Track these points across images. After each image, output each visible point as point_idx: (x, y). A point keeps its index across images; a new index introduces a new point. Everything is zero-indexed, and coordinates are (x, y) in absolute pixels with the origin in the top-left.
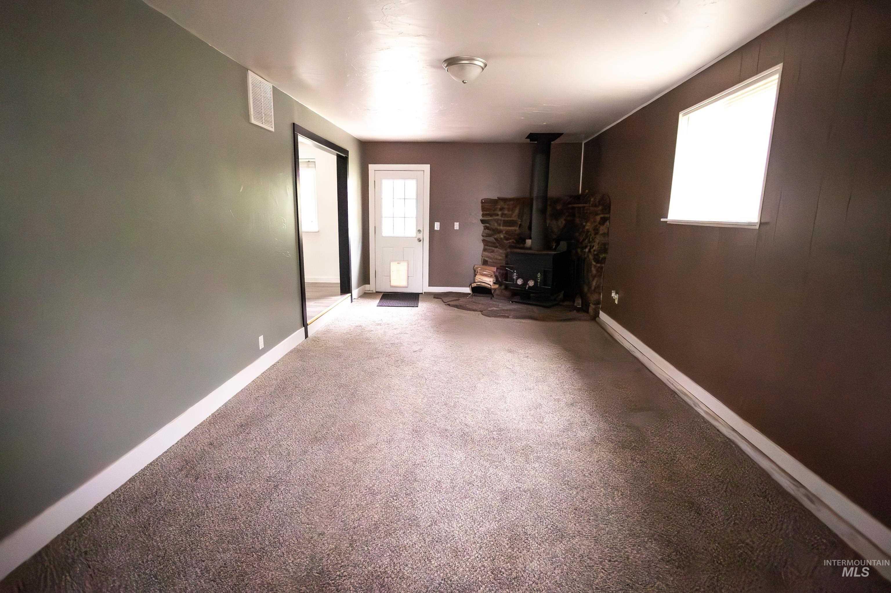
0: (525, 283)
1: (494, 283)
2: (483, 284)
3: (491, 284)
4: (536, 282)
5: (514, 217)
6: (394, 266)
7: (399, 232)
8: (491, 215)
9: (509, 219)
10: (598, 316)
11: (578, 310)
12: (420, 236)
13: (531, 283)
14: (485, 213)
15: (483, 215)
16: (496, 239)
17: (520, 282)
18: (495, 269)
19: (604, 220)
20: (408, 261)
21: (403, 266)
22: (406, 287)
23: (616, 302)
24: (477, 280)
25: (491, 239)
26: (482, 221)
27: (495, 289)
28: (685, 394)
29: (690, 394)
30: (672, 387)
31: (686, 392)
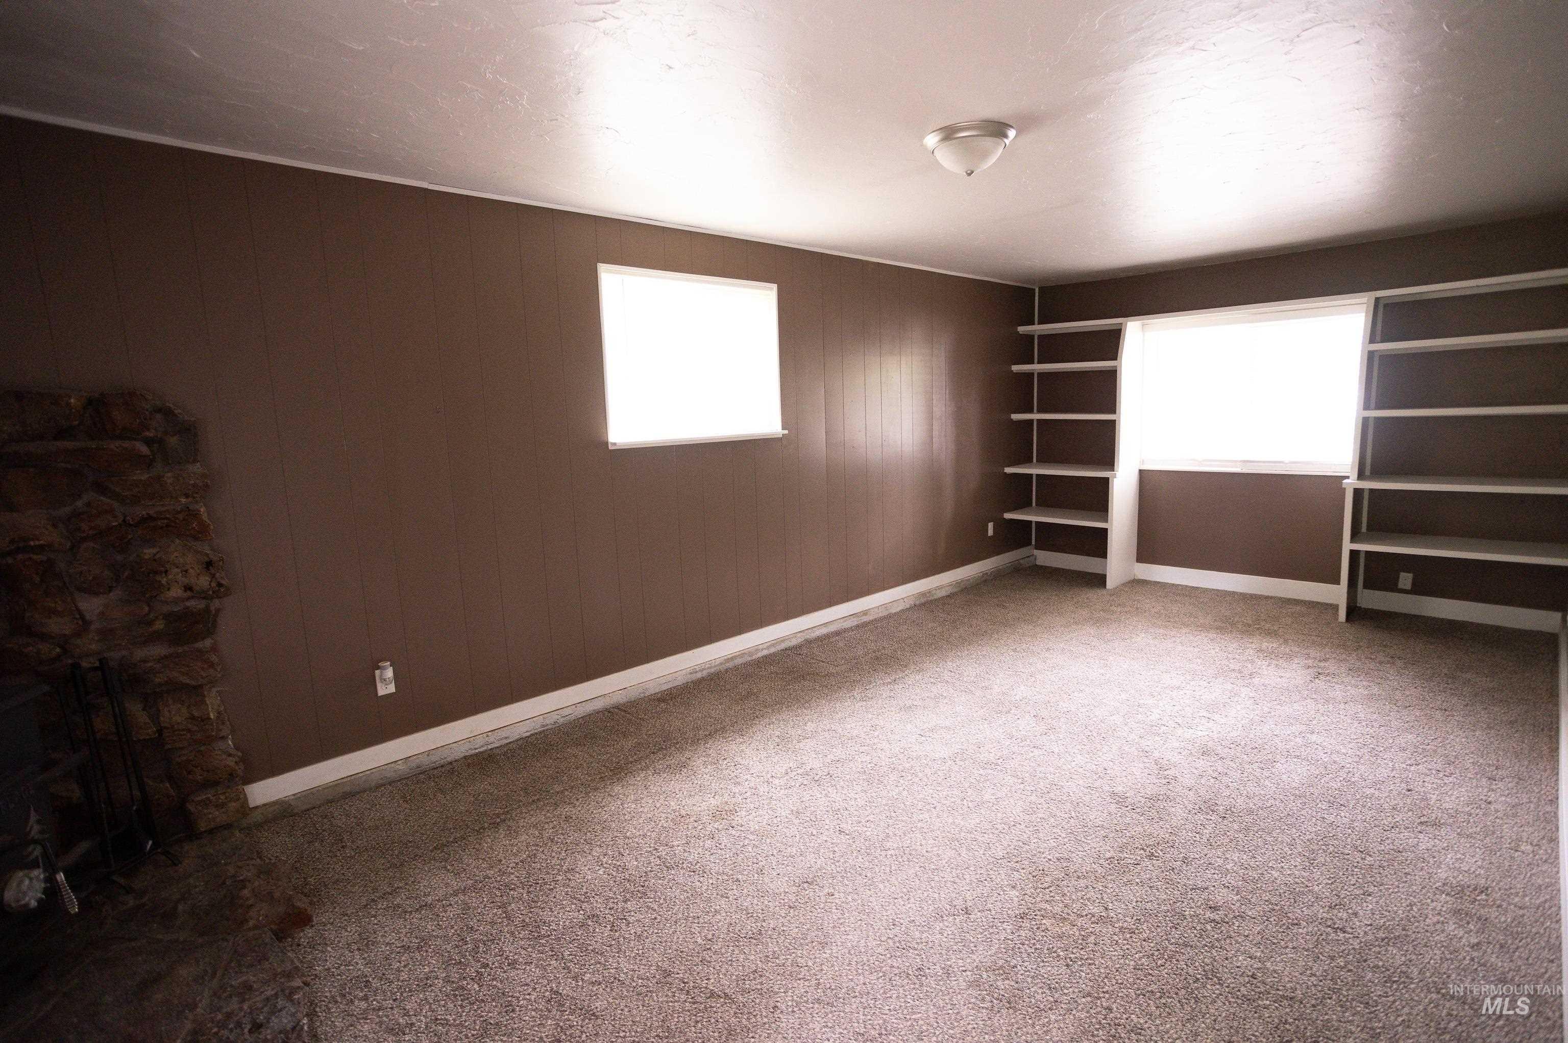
28: (732, 659)
29: (738, 654)
30: (705, 673)
31: (731, 656)
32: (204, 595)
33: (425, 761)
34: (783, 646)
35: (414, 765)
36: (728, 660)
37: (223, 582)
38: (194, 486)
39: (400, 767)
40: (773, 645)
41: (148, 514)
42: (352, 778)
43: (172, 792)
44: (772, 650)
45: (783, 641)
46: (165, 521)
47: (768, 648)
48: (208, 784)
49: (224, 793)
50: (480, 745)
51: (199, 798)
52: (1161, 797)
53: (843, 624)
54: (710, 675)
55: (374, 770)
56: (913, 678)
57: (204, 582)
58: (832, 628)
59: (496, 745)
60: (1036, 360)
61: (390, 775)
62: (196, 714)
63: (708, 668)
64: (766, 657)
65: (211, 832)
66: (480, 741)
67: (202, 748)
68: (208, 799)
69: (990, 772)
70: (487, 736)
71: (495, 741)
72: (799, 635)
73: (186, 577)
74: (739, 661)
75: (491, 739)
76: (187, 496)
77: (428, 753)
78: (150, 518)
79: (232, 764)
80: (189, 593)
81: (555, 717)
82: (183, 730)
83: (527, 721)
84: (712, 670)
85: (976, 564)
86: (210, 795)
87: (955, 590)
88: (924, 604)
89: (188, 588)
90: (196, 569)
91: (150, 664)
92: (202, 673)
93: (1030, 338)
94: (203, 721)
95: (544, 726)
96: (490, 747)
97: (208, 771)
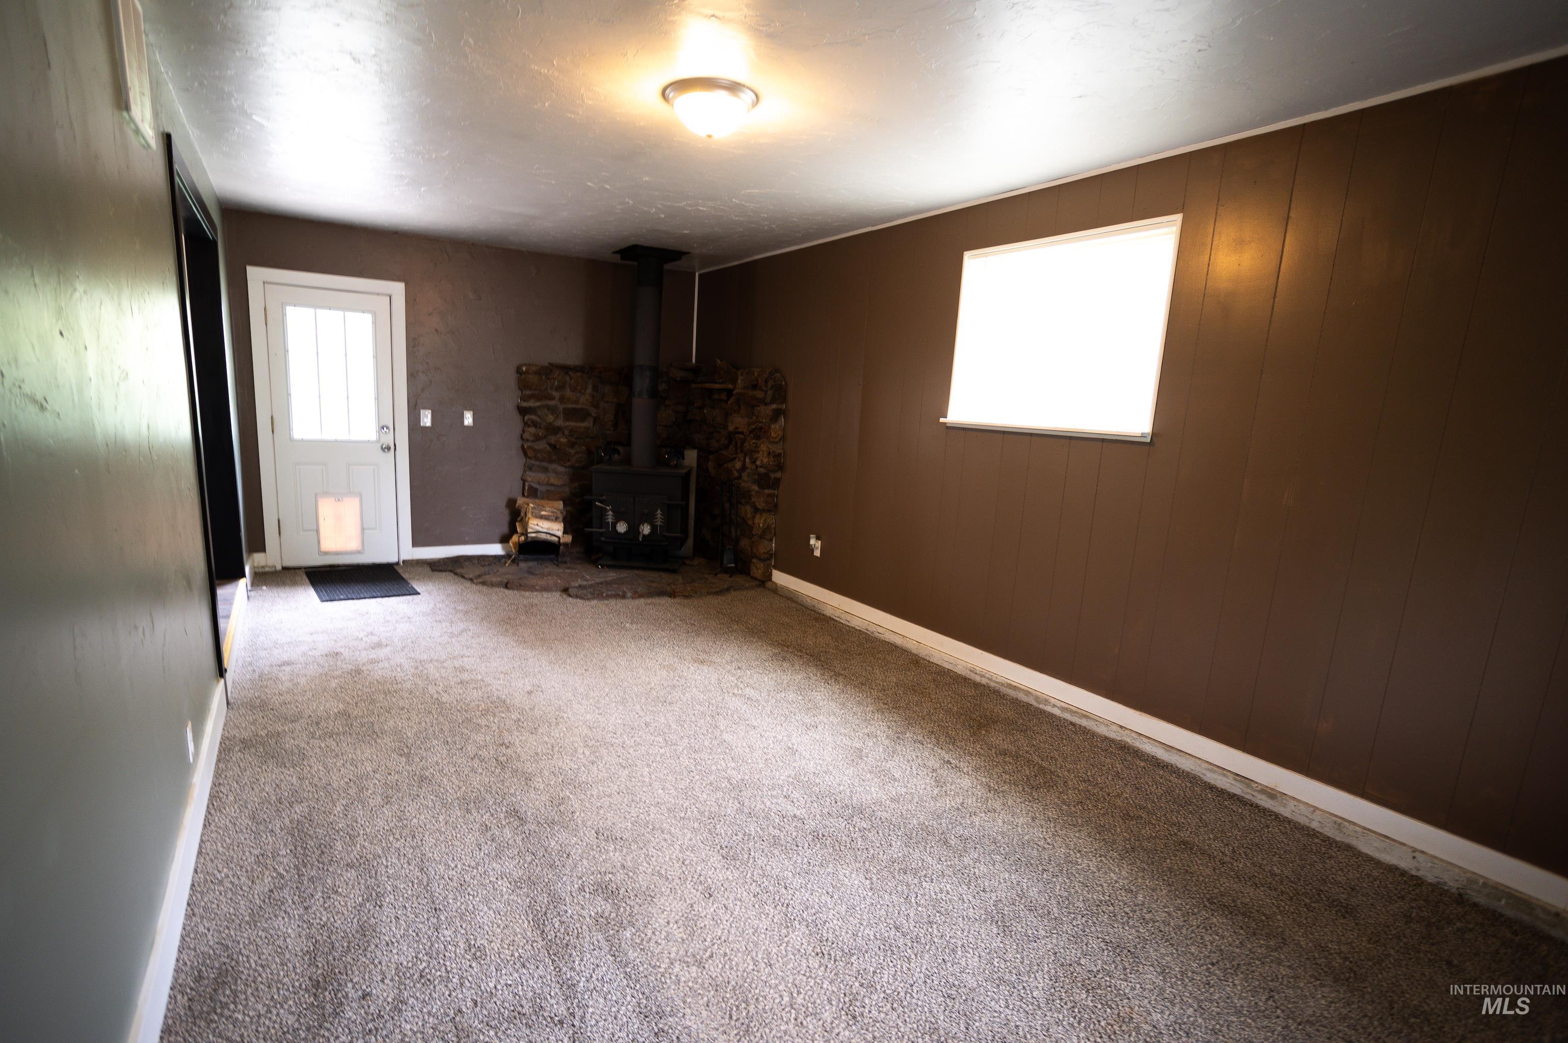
0: (633, 529)
1: (565, 533)
2: (543, 536)
3: (560, 534)
4: (654, 528)
5: (584, 400)
6: (327, 510)
7: (334, 431)
8: (538, 398)
9: (574, 406)
10: (770, 580)
11: (731, 572)
12: (388, 440)
13: (646, 529)
14: (528, 392)
15: (523, 398)
16: (553, 447)
17: (622, 528)
18: (560, 505)
19: (777, 414)
20: (361, 495)
21: (350, 509)
22: (359, 552)
23: (817, 553)
24: (532, 529)
25: (542, 445)
26: (522, 411)
27: (566, 545)
28: (1015, 688)
29: (1023, 687)
30: (984, 681)
31: (1015, 684)
34: (1084, 722)
36: (1010, 686)
40: (1072, 712)
45: (1086, 717)
47: (1063, 709)
51: (754, 561)
64: (1052, 715)
72: (1114, 728)
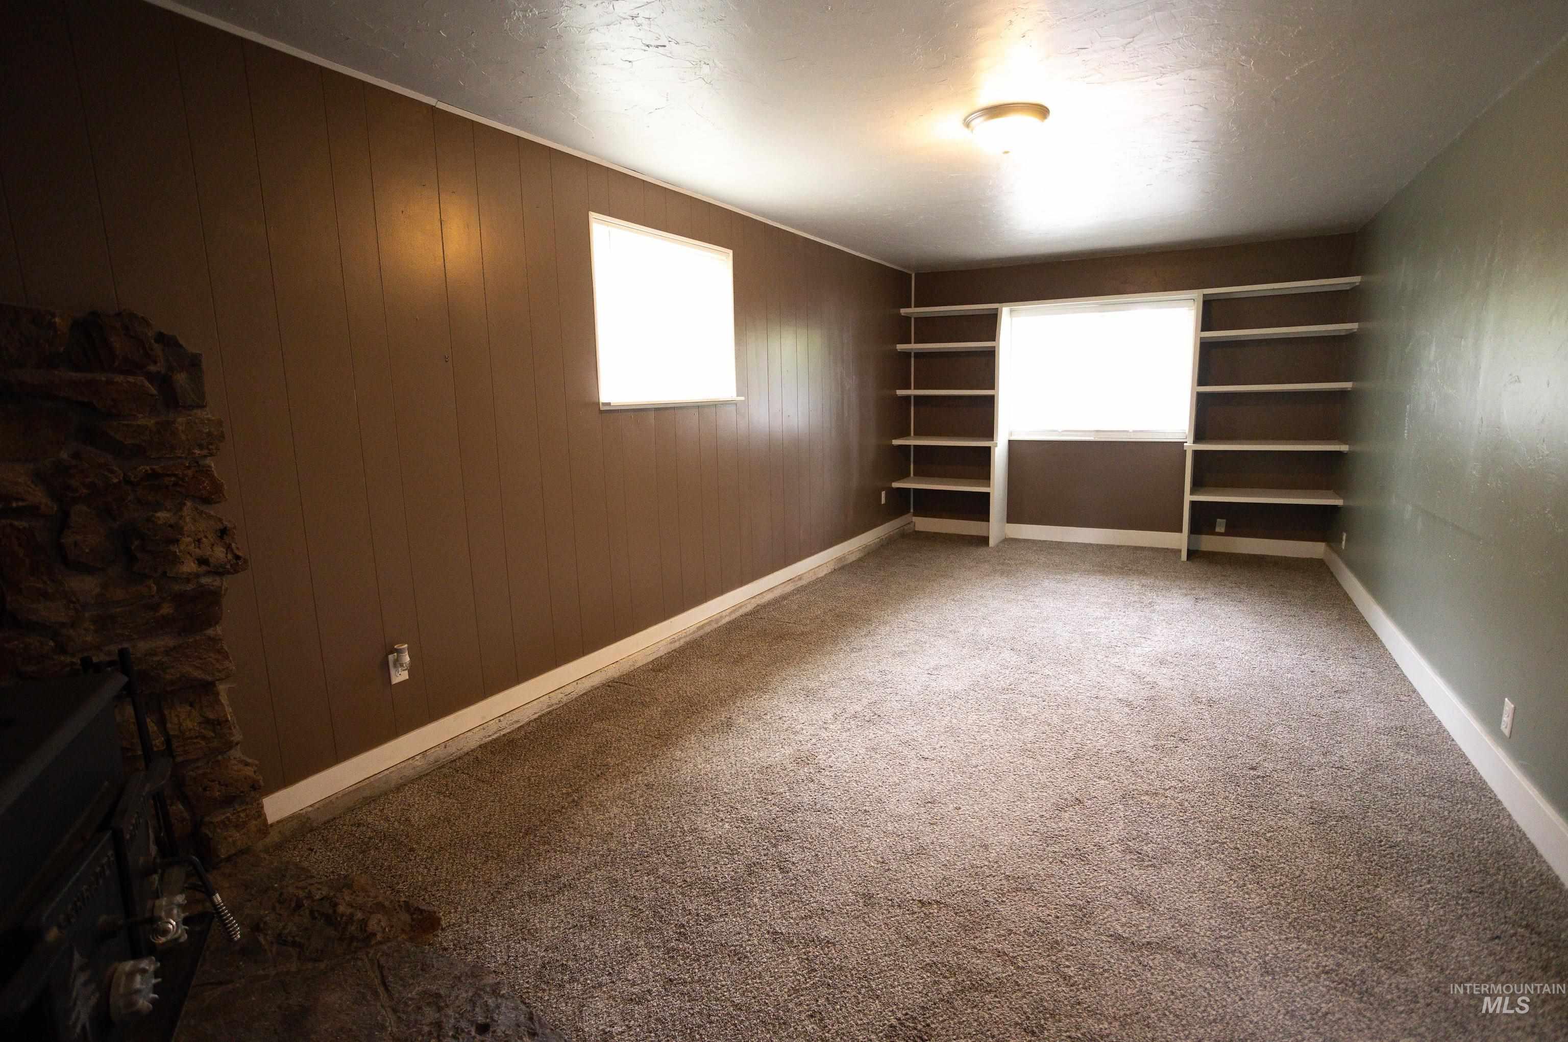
29: (706, 621)
30: (682, 642)
31: (701, 624)
32: (219, 571)
33: (441, 753)
34: (741, 612)
35: (432, 759)
36: (699, 628)
37: (240, 554)
38: (209, 434)
39: (418, 763)
40: (733, 612)
41: (152, 470)
42: (372, 779)
43: (186, 815)
44: (734, 616)
46: (173, 479)
48: (228, 801)
49: (245, 810)
50: (493, 732)
51: (219, 819)
52: (1157, 698)
53: (785, 589)
54: (687, 643)
55: (393, 769)
56: (884, 630)
57: (219, 554)
58: (777, 593)
59: (509, 731)
60: (913, 340)
61: (409, 773)
62: (211, 716)
63: (684, 637)
65: (229, 859)
66: (494, 726)
67: (220, 757)
68: (228, 818)
69: (1011, 695)
70: (500, 721)
71: (507, 727)
73: (199, 548)
74: (708, 629)
75: (503, 724)
76: (201, 447)
77: (445, 744)
78: (155, 475)
79: (251, 774)
80: (204, 568)
81: (559, 695)
82: (196, 737)
83: (535, 702)
84: (688, 639)
85: (875, 530)
86: (229, 814)
87: (862, 555)
88: (840, 569)
89: (202, 561)
90: (210, 537)
91: (156, 659)
92: (218, 666)
93: (907, 319)
94: (219, 724)
95: (549, 706)
96: (502, 733)
97: (227, 786)
